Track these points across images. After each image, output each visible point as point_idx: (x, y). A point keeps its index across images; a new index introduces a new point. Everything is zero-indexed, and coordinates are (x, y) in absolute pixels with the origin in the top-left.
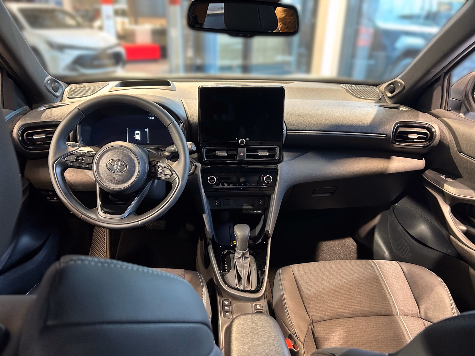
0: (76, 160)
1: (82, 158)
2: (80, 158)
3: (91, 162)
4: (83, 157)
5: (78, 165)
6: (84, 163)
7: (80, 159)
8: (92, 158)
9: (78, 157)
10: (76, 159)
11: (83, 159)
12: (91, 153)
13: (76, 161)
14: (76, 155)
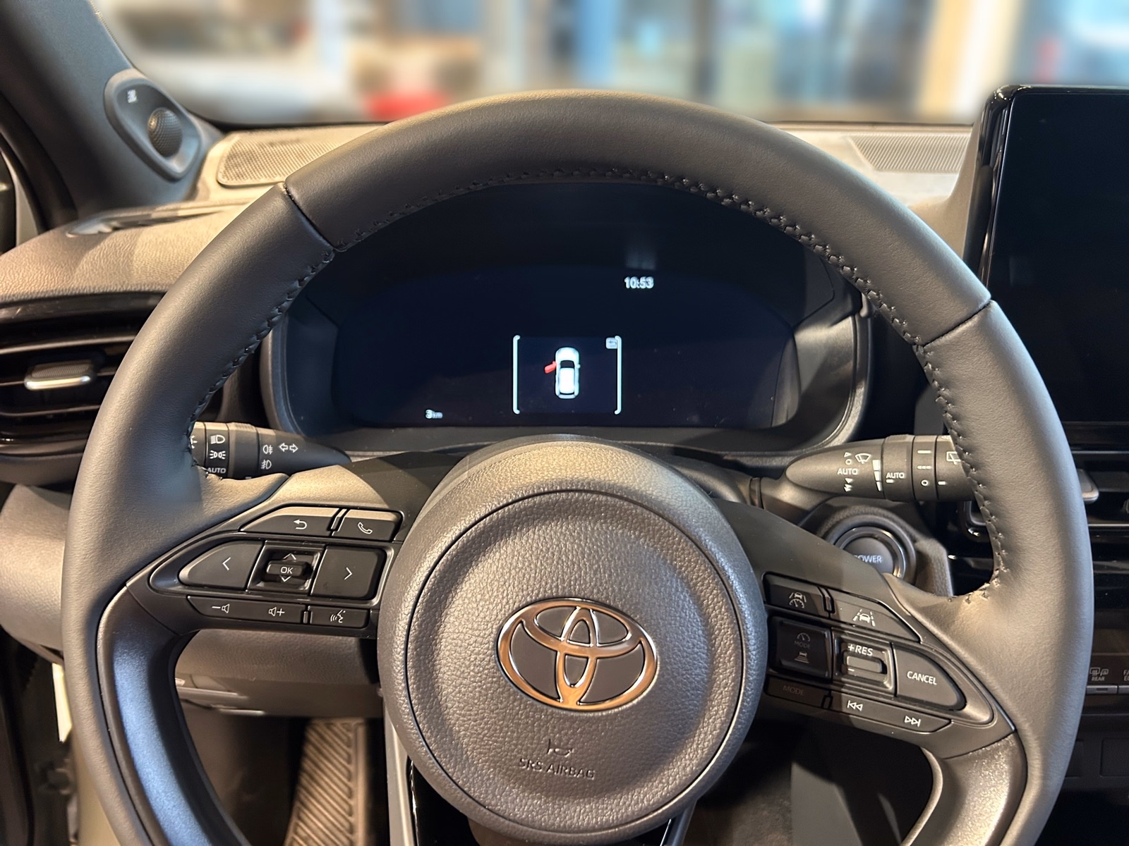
0: (261, 575)
1: (305, 559)
2: (290, 564)
3: (363, 590)
4: (312, 554)
5: (275, 612)
6: (315, 596)
7: (289, 571)
8: (372, 558)
9: (273, 556)
10: (262, 570)
11: (308, 571)
12: (368, 523)
13: (261, 585)
14: (263, 541)
